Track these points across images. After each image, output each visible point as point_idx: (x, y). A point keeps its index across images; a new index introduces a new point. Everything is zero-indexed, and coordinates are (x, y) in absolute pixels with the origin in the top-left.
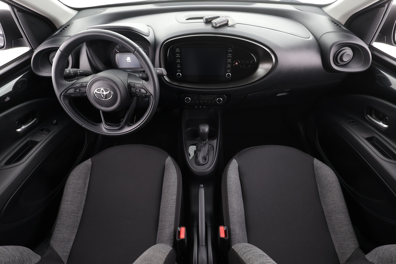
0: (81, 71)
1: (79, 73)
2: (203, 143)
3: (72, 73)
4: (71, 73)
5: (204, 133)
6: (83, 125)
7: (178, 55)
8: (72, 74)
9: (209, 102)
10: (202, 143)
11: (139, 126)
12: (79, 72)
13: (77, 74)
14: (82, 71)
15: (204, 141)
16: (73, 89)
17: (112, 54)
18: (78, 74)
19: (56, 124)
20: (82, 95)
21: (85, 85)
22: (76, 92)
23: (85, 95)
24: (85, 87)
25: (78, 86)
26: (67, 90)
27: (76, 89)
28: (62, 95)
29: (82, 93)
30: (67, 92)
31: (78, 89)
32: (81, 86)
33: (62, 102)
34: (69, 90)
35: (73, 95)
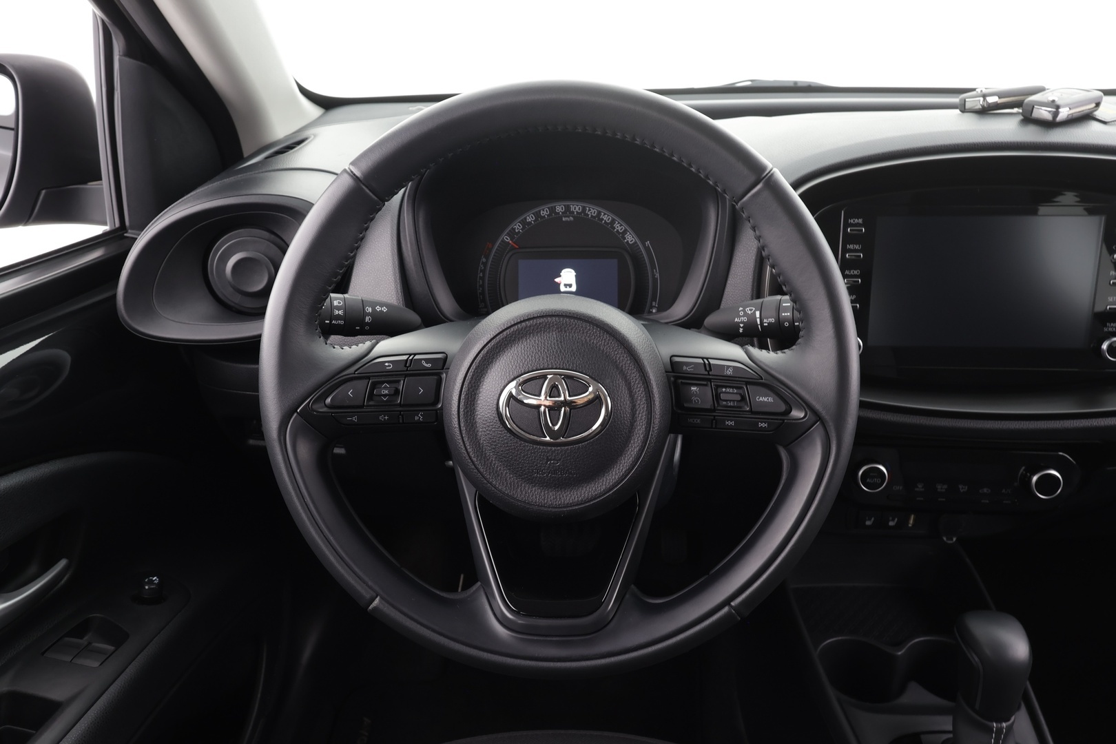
0: (378, 308)
1: (369, 314)
2: (999, 731)
3: (341, 312)
4: (337, 312)
5: (1000, 668)
6: (377, 601)
7: (855, 251)
8: (338, 317)
9: (985, 490)
10: (990, 730)
11: (726, 609)
12: (370, 310)
13: (361, 322)
14: (385, 309)
15: (999, 721)
16: (361, 385)
17: (484, 260)
18: (367, 319)
19: (157, 598)
20: (401, 421)
21: (429, 365)
22: (371, 403)
23: (416, 418)
24: (424, 373)
25: (389, 366)
26: (328, 386)
27: (378, 386)
28: (295, 414)
29: (401, 409)
30: (328, 400)
31: (388, 382)
32: (408, 367)
33: (283, 454)
34: (340, 386)
35: (355, 419)
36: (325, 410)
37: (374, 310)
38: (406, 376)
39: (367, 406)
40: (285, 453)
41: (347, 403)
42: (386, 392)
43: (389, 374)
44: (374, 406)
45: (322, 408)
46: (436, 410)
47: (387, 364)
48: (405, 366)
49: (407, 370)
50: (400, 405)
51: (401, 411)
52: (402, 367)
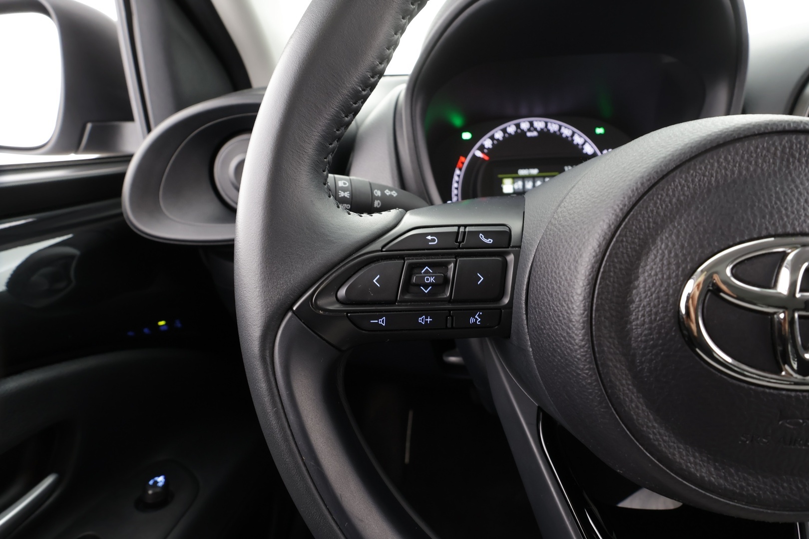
0: (387, 192)
1: (378, 198)
3: (347, 194)
4: (342, 194)
8: (344, 200)
13: (370, 208)
14: (394, 194)
16: (393, 268)
18: (376, 203)
20: (449, 325)
21: (489, 241)
22: (407, 297)
23: (472, 320)
24: (483, 251)
25: (433, 240)
26: (343, 269)
27: (416, 271)
28: (290, 314)
29: (450, 306)
30: (342, 292)
31: (431, 265)
32: (460, 243)
33: (268, 381)
34: (360, 269)
35: (382, 322)
36: (337, 307)
37: (383, 193)
38: (457, 255)
39: (400, 302)
40: (272, 379)
41: (372, 296)
42: (432, 279)
43: (432, 252)
44: (411, 301)
45: (332, 304)
46: (500, 309)
47: (429, 238)
48: (456, 241)
49: (459, 248)
50: (449, 300)
51: (450, 310)
52: (451, 242)
